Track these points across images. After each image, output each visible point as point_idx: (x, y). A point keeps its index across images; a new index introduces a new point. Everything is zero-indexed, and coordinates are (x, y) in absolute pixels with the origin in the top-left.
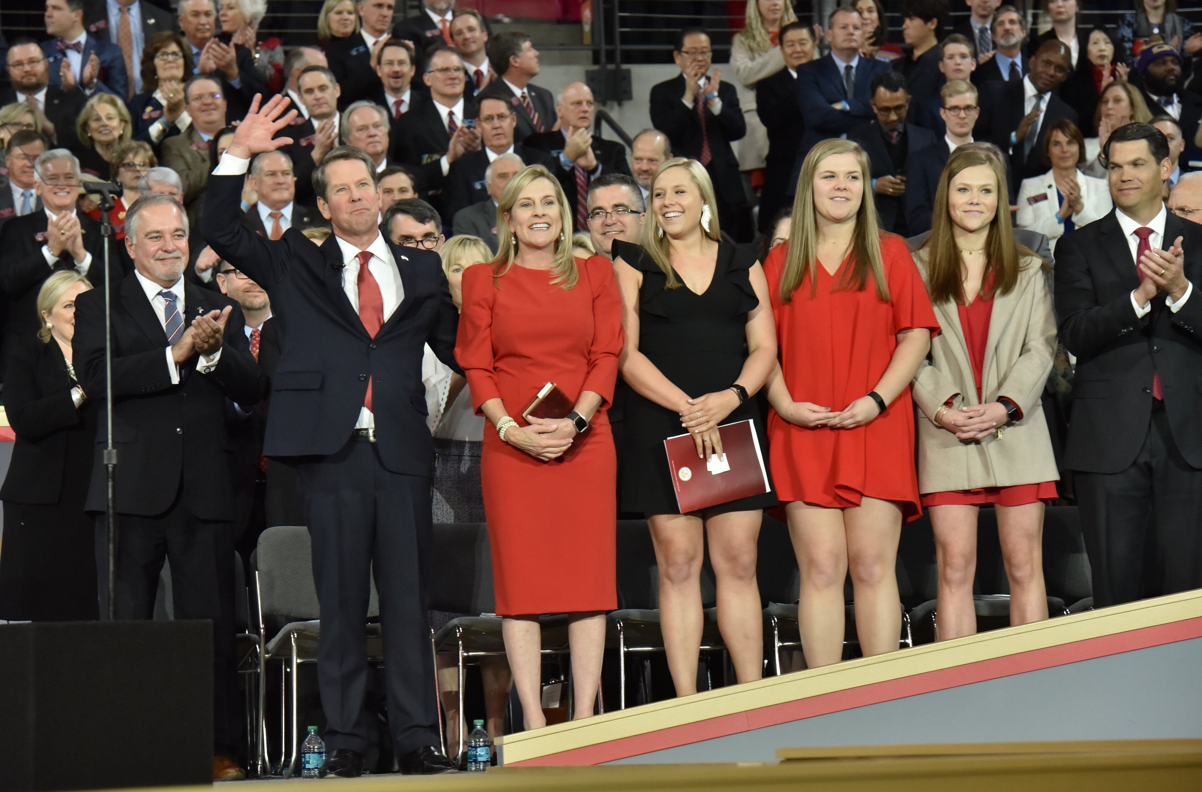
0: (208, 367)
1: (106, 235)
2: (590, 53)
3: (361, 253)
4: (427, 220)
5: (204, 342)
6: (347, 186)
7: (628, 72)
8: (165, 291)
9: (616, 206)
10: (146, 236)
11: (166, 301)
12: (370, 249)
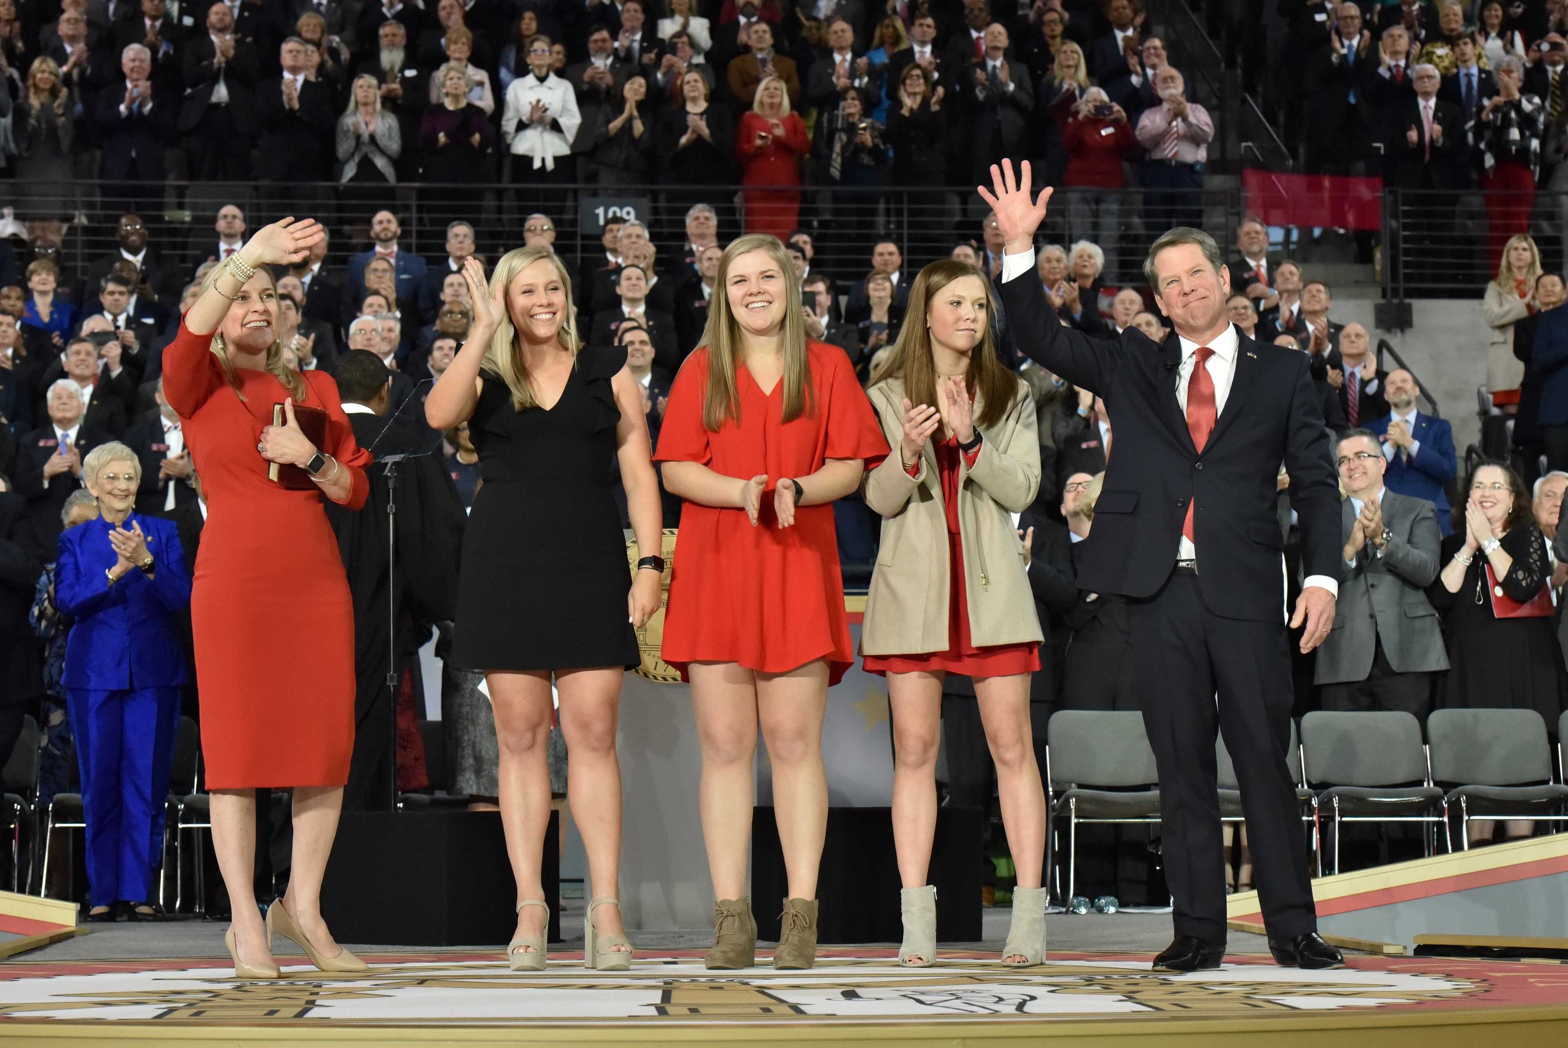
2: (1380, 290)
3: (1198, 350)
6: (1177, 277)
7: (1410, 305)
12: (1211, 346)
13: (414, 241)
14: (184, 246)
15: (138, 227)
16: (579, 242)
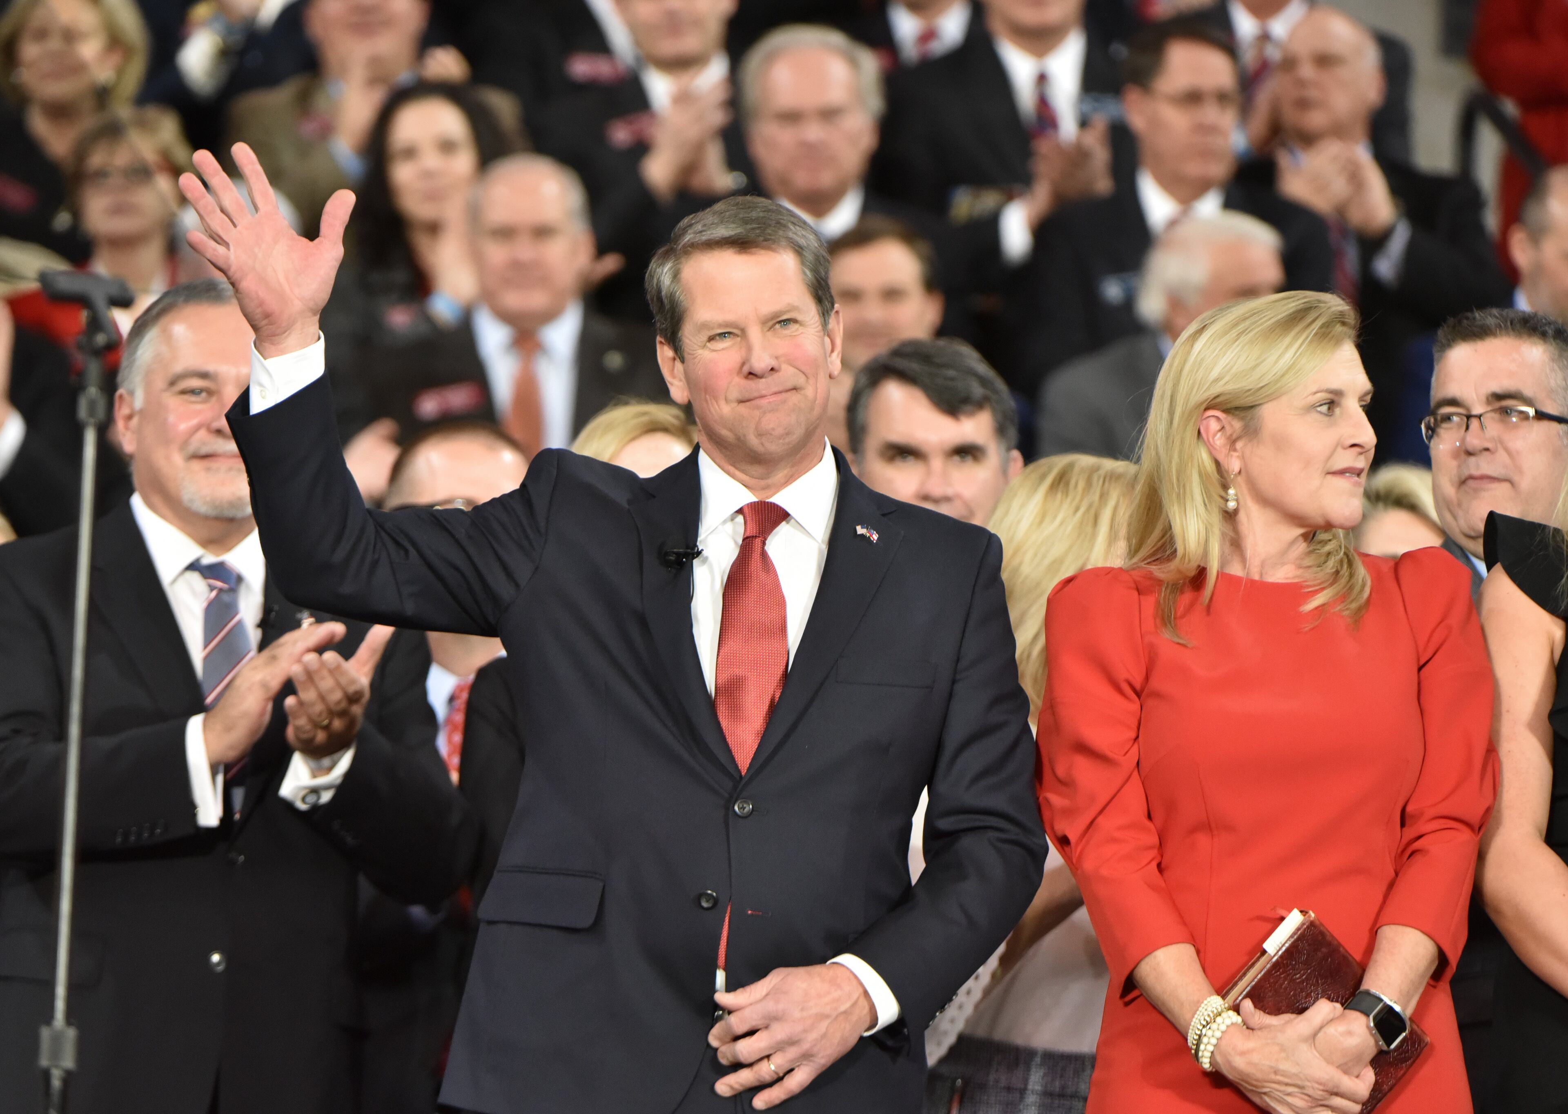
0: (315, 791)
1: (92, 420)
4: (968, 408)
5: (316, 725)
6: (737, 327)
8: (209, 559)
9: (1498, 397)
10: (172, 383)
11: (212, 588)
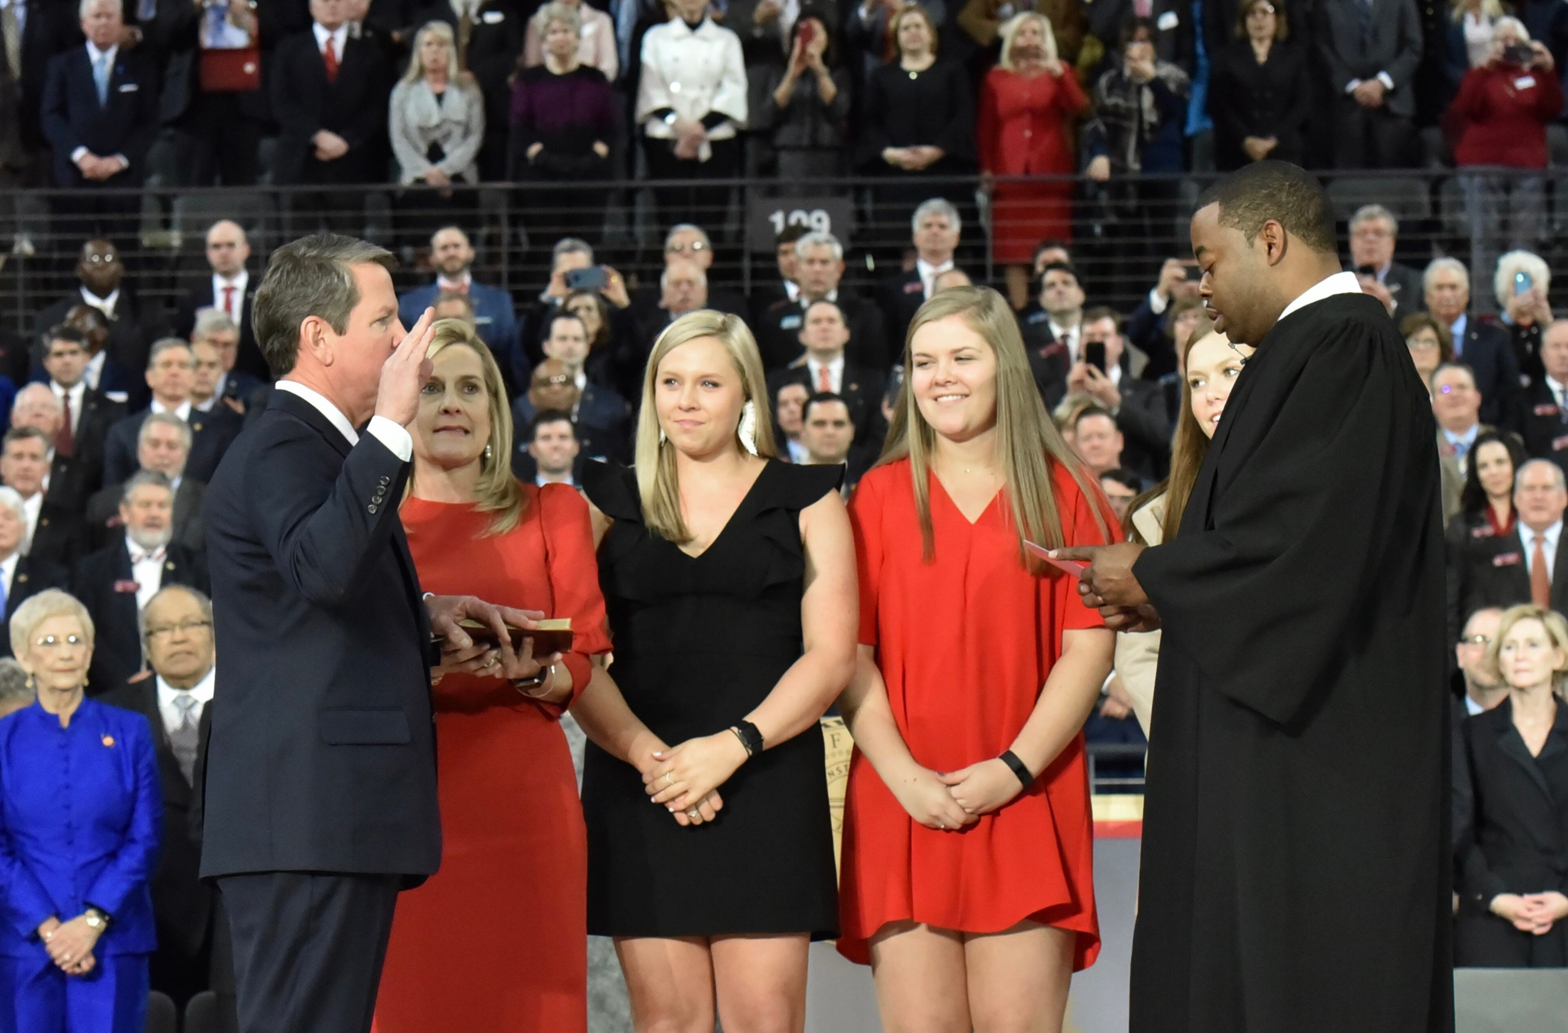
13: (504, 267)
14: (173, 282)
15: (109, 258)
16: (746, 264)
